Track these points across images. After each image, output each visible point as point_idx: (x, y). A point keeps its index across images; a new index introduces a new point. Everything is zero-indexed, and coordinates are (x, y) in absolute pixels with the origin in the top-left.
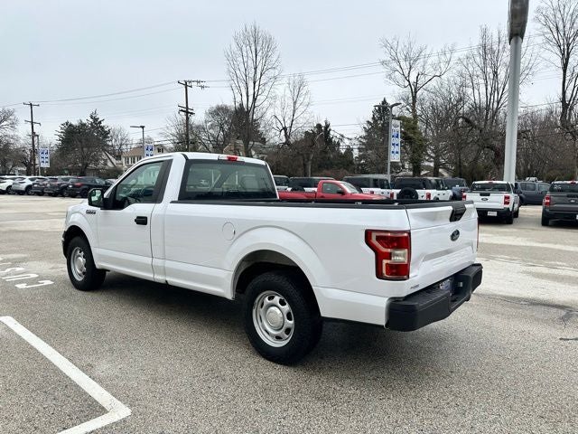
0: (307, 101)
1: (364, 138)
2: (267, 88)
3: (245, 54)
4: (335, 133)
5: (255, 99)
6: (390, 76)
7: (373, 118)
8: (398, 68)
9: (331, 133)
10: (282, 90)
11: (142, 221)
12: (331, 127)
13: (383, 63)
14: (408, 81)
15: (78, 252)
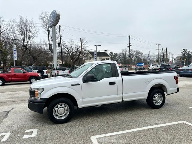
15: (59, 106)
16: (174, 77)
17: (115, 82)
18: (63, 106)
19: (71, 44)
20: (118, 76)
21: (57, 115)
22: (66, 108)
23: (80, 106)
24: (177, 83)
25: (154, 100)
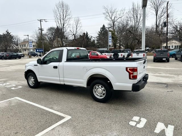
0: (80, 25)
1: (98, 37)
2: (67, 22)
3: (59, 10)
4: (89, 35)
5: (63, 25)
6: (106, 18)
7: (101, 31)
8: (109, 15)
9: (88, 36)
10: (72, 22)
11: (55, 67)
12: (88, 34)
13: (104, 14)
14: (112, 19)
18: (32, 78)
23: (39, 80)
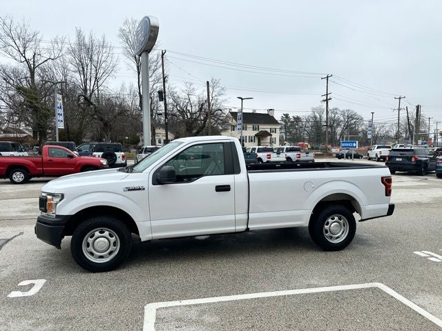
11: (224, 188)
14: (25, 57)
15: (97, 234)
16: (382, 178)
17: (229, 186)
18: (106, 233)
19: (188, 95)
20: (238, 171)
21: (92, 254)
22: (113, 239)
23: (145, 236)
24: (388, 193)
25: (327, 232)
